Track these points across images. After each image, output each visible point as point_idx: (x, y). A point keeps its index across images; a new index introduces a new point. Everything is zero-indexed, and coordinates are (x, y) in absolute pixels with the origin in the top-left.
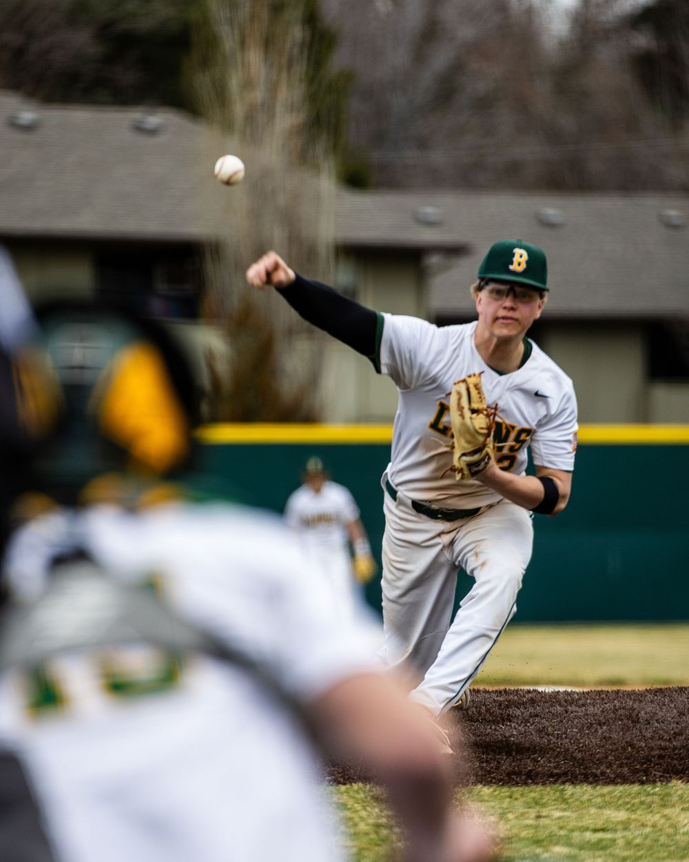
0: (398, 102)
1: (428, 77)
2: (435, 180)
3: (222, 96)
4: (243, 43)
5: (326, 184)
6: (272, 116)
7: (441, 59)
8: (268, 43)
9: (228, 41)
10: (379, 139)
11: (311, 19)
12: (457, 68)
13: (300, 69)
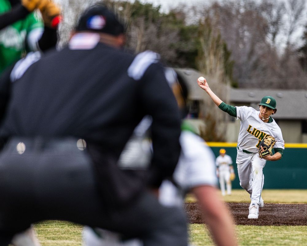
0: (244, 68)
1: (251, 63)
2: (253, 86)
3: (204, 67)
4: (209, 54)
5: (228, 87)
6: (216, 71)
7: (254, 59)
8: (215, 54)
9: (206, 54)
10: (240, 77)
11: (225, 48)
12: (258, 61)
13: (223, 60)
